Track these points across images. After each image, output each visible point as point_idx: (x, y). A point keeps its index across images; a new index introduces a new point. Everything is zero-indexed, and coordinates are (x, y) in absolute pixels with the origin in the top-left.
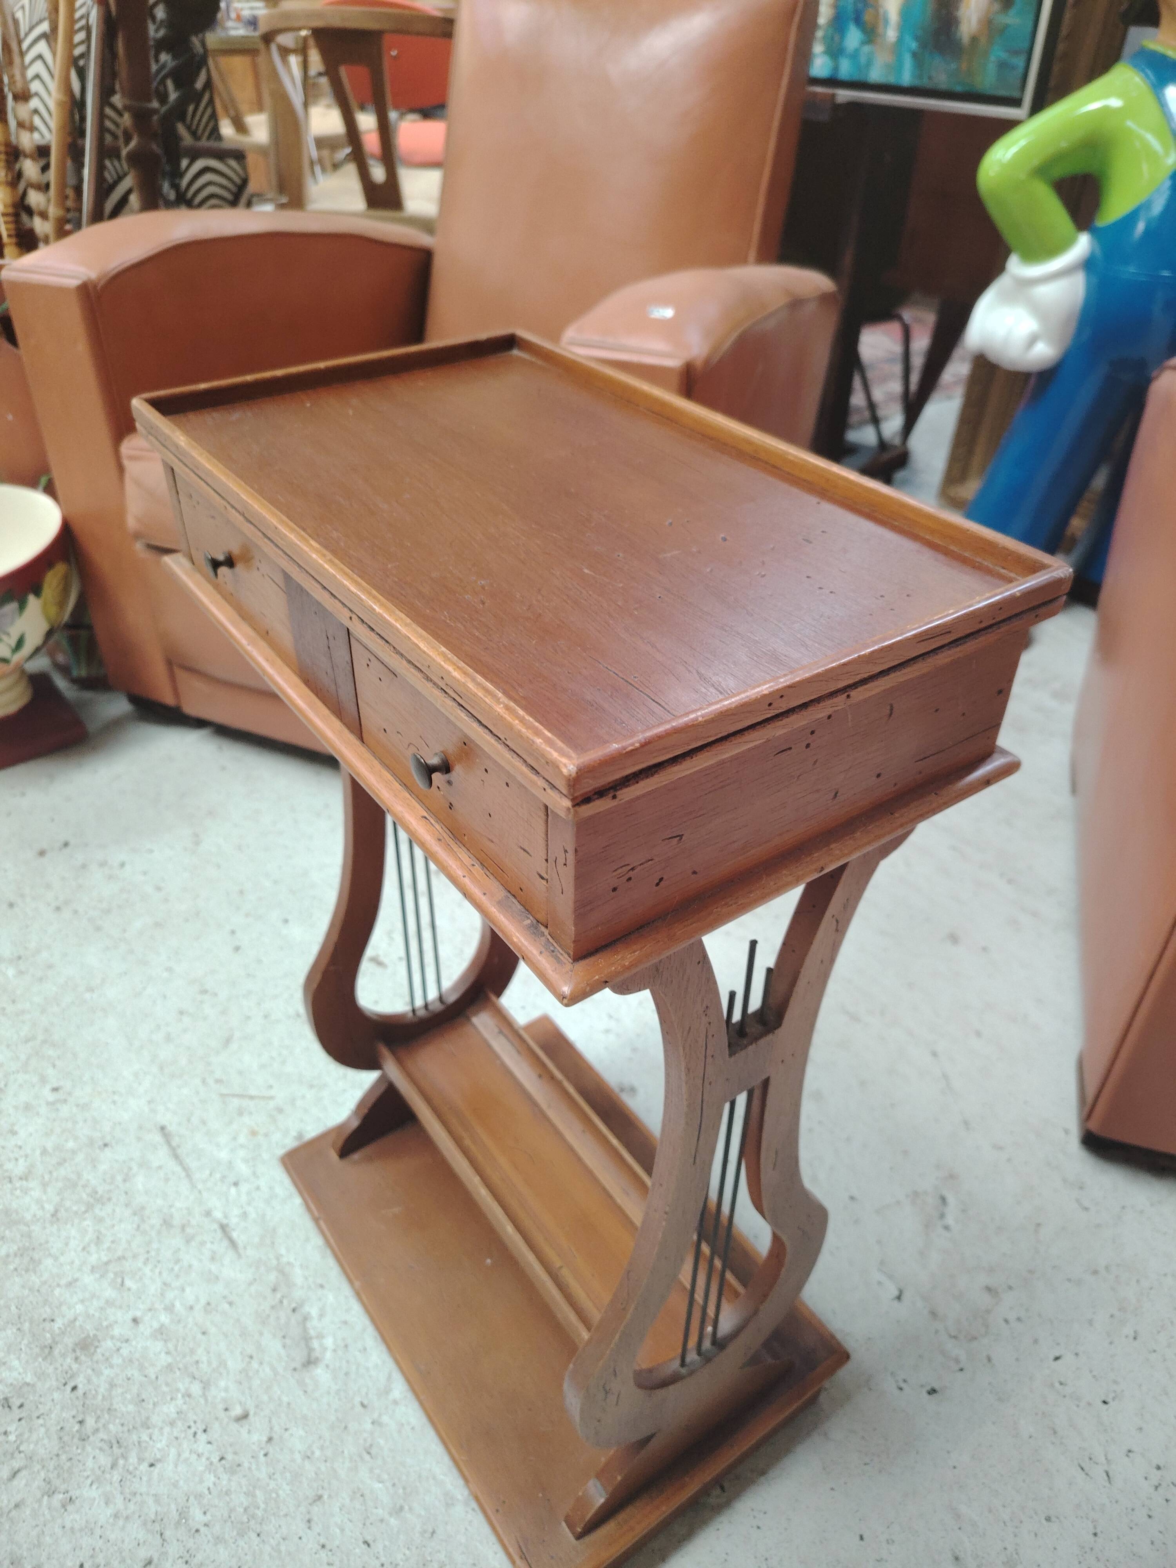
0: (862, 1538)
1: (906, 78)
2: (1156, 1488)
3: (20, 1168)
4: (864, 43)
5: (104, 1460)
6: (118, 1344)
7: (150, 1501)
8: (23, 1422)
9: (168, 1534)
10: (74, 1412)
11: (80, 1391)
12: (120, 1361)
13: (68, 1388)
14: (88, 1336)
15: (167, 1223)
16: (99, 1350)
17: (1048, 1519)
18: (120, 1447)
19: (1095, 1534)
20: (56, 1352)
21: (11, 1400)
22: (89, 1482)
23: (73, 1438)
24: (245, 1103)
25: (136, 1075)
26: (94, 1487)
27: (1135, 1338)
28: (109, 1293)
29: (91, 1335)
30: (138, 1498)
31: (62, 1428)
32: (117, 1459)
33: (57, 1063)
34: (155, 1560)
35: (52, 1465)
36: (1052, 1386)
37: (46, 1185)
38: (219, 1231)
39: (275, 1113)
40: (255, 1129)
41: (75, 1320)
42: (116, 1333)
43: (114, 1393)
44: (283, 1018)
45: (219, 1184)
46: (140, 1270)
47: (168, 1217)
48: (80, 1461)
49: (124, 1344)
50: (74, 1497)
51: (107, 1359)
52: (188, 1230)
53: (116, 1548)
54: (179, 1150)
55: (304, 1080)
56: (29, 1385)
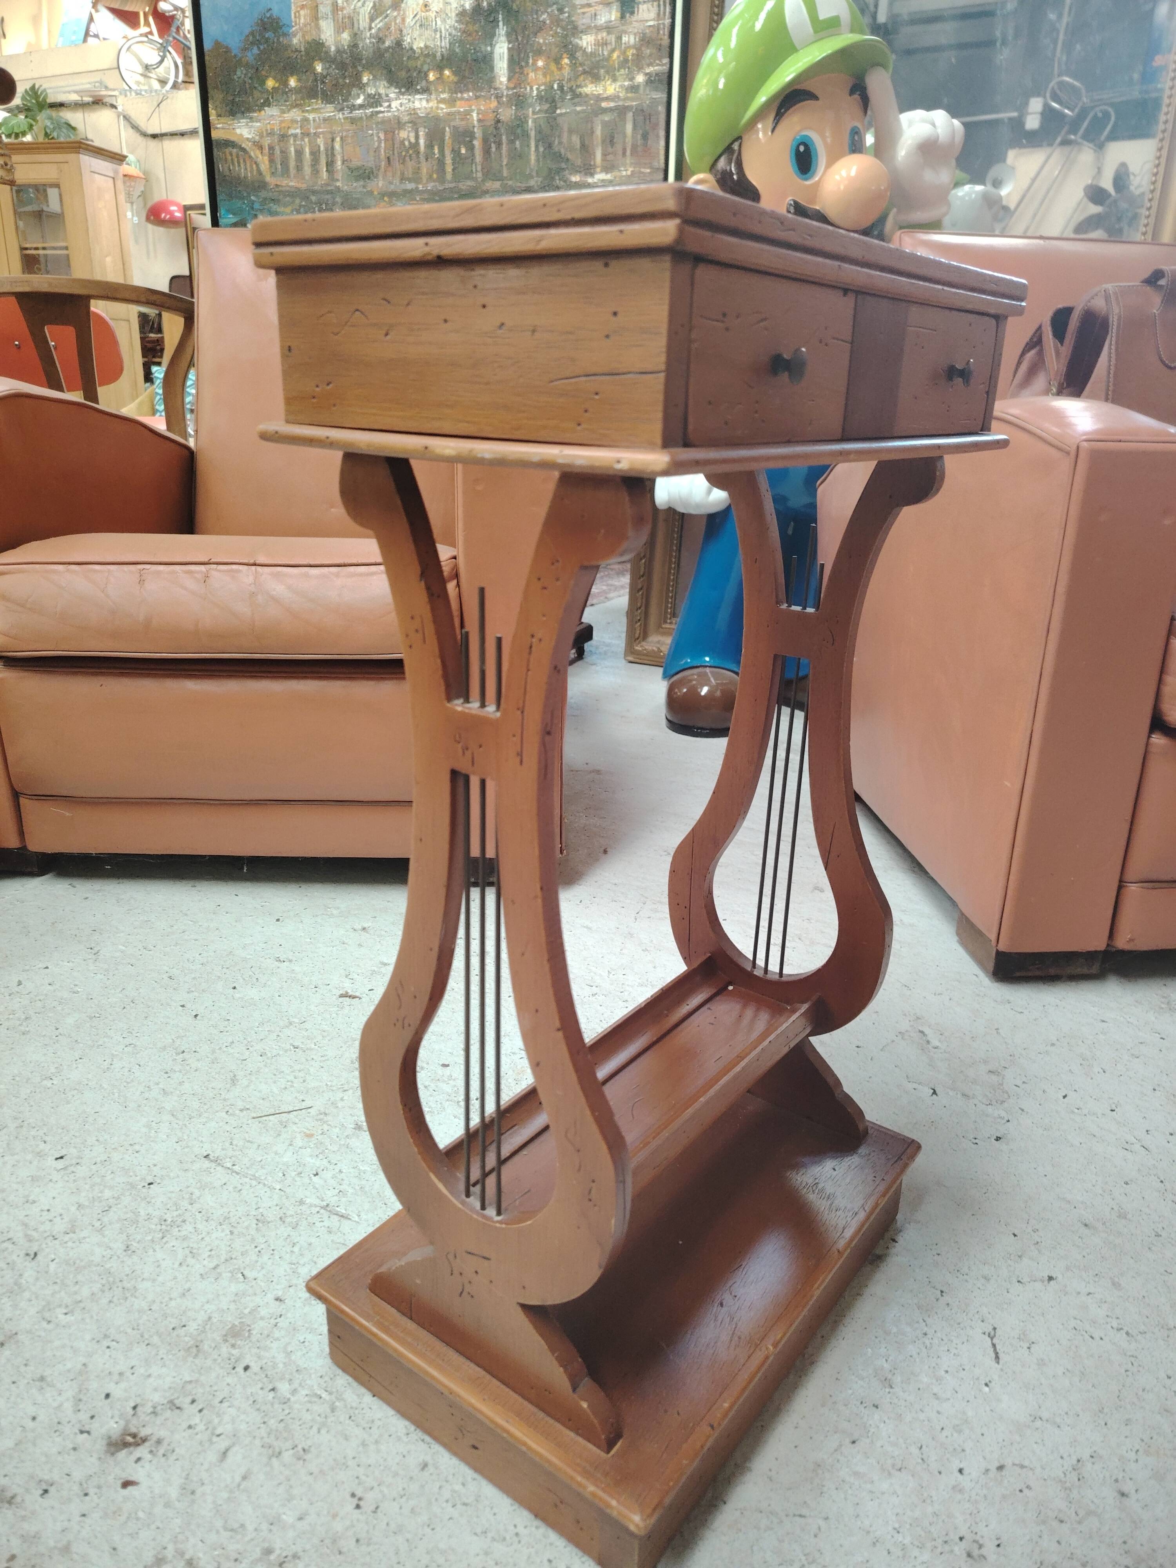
0: (1015, 1235)
3: (60, 1226)
5: (320, 1409)
6: (273, 1321)
7: (394, 1421)
8: (205, 1411)
10: (260, 1385)
11: (254, 1367)
12: (283, 1333)
13: (240, 1369)
14: (234, 1326)
15: (261, 1221)
16: (254, 1332)
17: (1126, 1183)
18: (331, 1394)
19: (1162, 1182)
20: (205, 1347)
21: (176, 1402)
22: (315, 1429)
23: (272, 1404)
24: (283, 1117)
25: (148, 1126)
26: (323, 1431)
27: (1104, 1072)
28: (234, 1287)
29: (237, 1323)
30: (378, 1423)
31: (254, 1401)
32: (334, 1403)
33: (46, 1138)
34: (430, 1462)
35: (263, 1432)
36: (1073, 1112)
37: (100, 1230)
38: (322, 1211)
39: (322, 1116)
40: (308, 1132)
41: (210, 1318)
42: (263, 1312)
43: (293, 1358)
44: (281, 1053)
45: (298, 1179)
46: (257, 1262)
47: (259, 1217)
48: (293, 1419)
49: (279, 1320)
50: (306, 1447)
51: (268, 1336)
52: (288, 1220)
53: (382, 1468)
54: (236, 1168)
55: (334, 1088)
56: (190, 1382)
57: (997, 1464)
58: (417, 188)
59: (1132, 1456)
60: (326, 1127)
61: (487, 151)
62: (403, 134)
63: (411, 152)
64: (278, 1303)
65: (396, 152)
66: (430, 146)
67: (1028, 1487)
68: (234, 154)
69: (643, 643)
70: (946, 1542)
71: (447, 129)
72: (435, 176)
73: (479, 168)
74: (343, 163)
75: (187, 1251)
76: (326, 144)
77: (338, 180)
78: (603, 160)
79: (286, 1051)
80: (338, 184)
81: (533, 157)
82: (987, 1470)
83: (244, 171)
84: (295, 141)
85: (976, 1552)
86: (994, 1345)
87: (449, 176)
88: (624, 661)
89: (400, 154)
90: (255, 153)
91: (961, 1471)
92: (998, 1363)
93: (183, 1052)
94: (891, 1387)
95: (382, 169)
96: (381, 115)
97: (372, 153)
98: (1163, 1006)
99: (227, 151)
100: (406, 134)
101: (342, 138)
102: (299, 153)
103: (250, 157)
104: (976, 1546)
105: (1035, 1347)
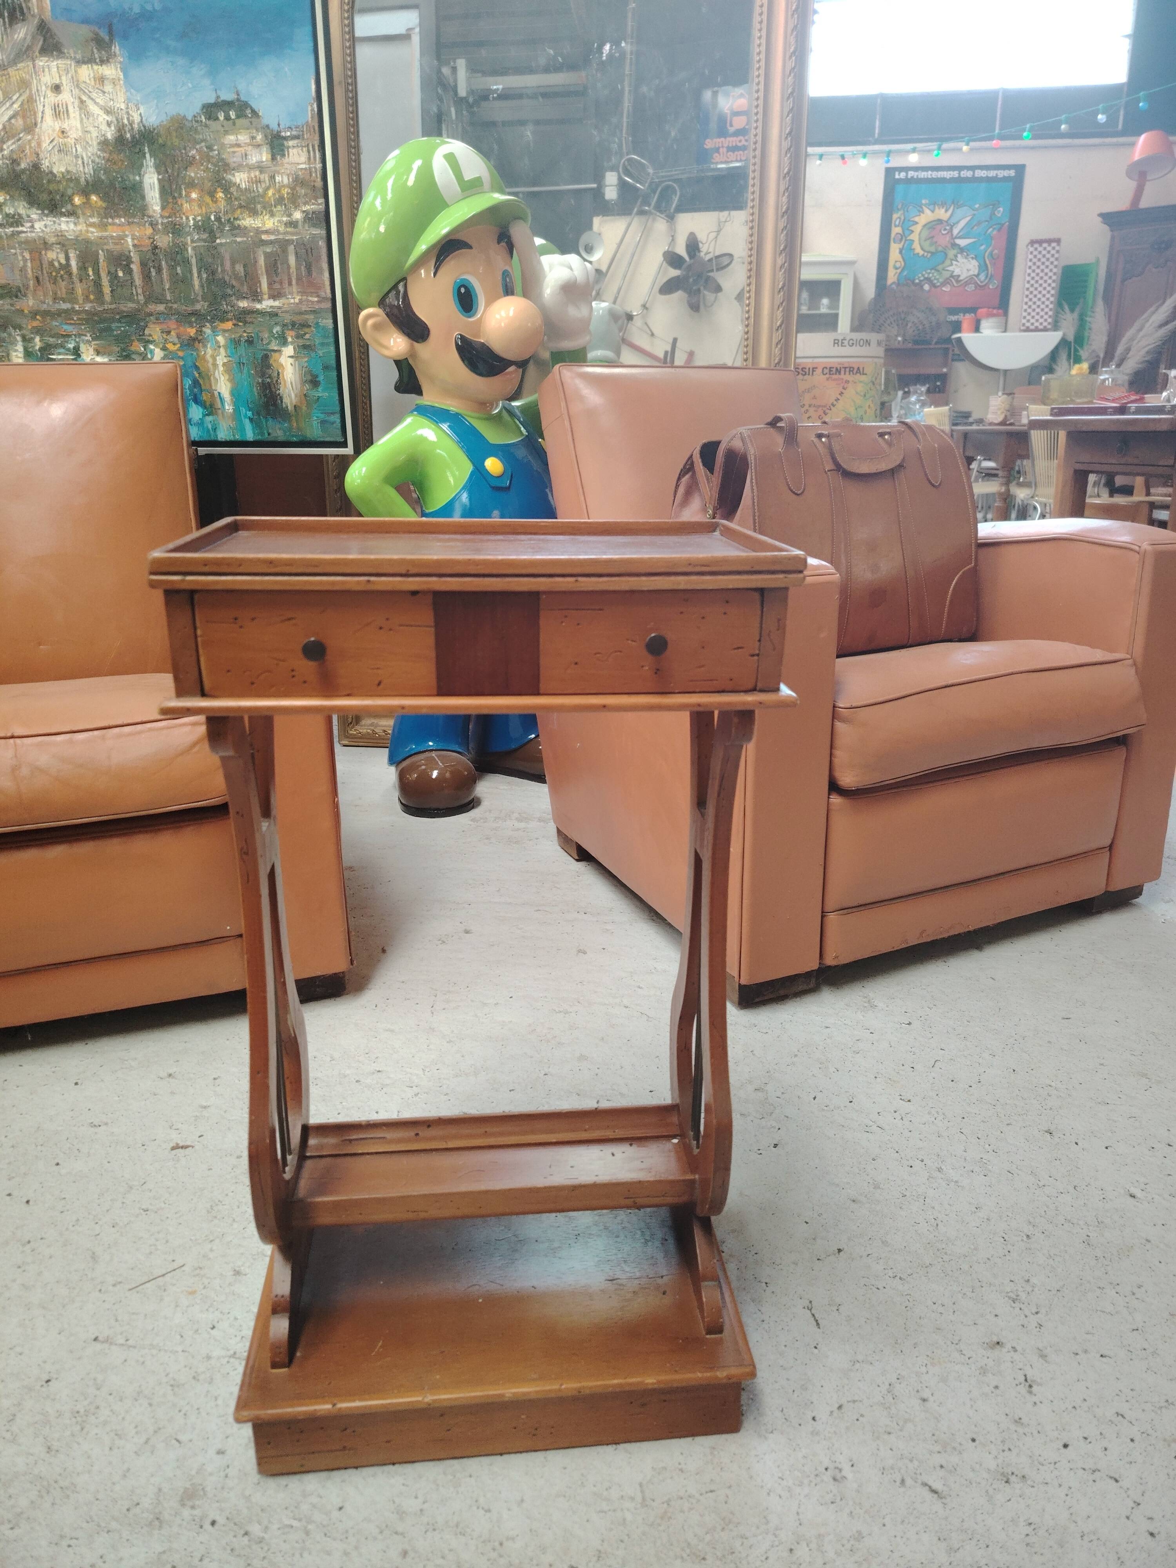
1: (250, 436)
2: (902, 1119)
4: (205, 415)
5: (295, 1536)
6: (222, 1474)
7: (365, 1525)
9: (400, 1529)
10: (232, 1534)
11: (221, 1520)
12: (236, 1481)
13: (207, 1526)
14: (186, 1489)
15: (175, 1386)
16: (208, 1489)
17: (874, 1160)
18: (300, 1520)
19: (897, 1152)
20: (166, 1516)
22: (297, 1556)
23: (250, 1547)
24: (160, 1281)
25: (22, 1325)
26: (305, 1554)
27: (838, 1071)
28: (173, 1454)
29: (188, 1486)
30: (352, 1531)
31: (232, 1550)
32: (306, 1528)
36: (823, 1110)
37: (14, 1440)
38: (232, 1360)
39: (198, 1271)
40: (190, 1290)
41: (160, 1490)
42: (210, 1468)
44: (132, 1219)
45: (196, 1336)
46: (186, 1424)
47: (172, 1382)
48: (274, 1553)
49: (227, 1471)
51: (223, 1488)
52: (201, 1377)
54: (130, 1342)
55: (200, 1241)
56: (164, 1552)
57: (837, 1406)
58: (73, 308)
59: (924, 1369)
60: (206, 1281)
61: (147, 277)
62: (51, 255)
63: (62, 272)
64: (221, 1456)
65: (45, 272)
66: (83, 268)
67: (862, 1416)
70: (817, 1475)
71: (100, 252)
72: (92, 297)
73: (140, 291)
75: (112, 1435)
78: (268, 288)
79: (137, 1216)
81: (196, 282)
82: (832, 1412)
85: (838, 1476)
86: (813, 1315)
87: (108, 297)
89: (49, 274)
91: (814, 1419)
92: (819, 1328)
93: (29, 1242)
95: (31, 289)
96: (23, 235)
97: (17, 272)
98: (866, 1005)
100: (55, 255)
104: (837, 1471)
105: (841, 1308)
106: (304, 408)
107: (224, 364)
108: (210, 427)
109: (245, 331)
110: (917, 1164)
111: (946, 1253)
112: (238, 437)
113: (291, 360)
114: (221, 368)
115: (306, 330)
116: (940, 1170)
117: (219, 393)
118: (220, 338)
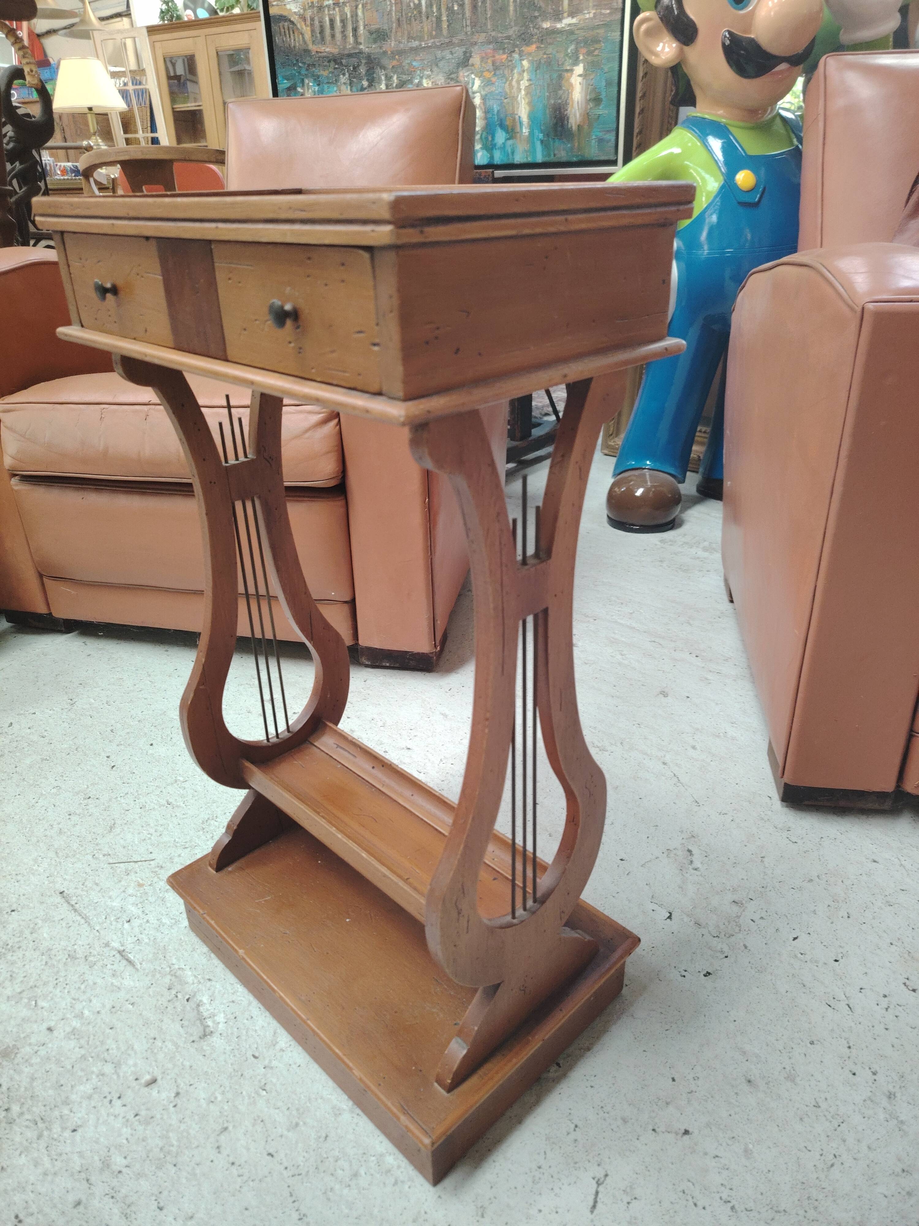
0: (673, 1080)
1: (539, 158)
2: (887, 1009)
4: (507, 140)
5: (31, 1134)
6: (36, 1048)
7: (76, 1157)
9: (93, 1179)
11: (4, 1088)
12: (38, 1060)
14: (9, 1047)
15: (72, 957)
16: (18, 1056)
17: (812, 1043)
18: (44, 1122)
19: (849, 1047)
22: (18, 1152)
24: (130, 866)
25: (35, 860)
26: (23, 1156)
27: (849, 917)
28: (25, 1012)
29: (11, 1046)
30: (64, 1157)
32: (43, 1131)
36: (796, 956)
38: (118, 955)
39: (157, 869)
40: (141, 882)
42: (33, 1040)
43: (35, 1084)
44: (156, 807)
45: (114, 923)
46: (51, 992)
47: (72, 953)
49: (41, 1048)
50: (5, 1166)
51: (27, 1061)
52: (90, 959)
53: (47, 1198)
54: (77, 906)
55: (178, 845)
58: (421, 45)
60: (155, 880)
61: (474, 6)
63: (415, 12)
64: (48, 1032)
65: (404, 14)
66: (430, 5)
68: (286, 27)
69: (616, 439)
72: (434, 33)
73: (468, 22)
74: (365, 28)
75: (9, 974)
76: (351, 12)
77: (361, 44)
78: (569, 5)
79: (161, 806)
80: (361, 47)
81: (512, 7)
83: (295, 41)
84: (329, 11)
86: (597, 1193)
87: (445, 32)
88: (601, 454)
89: (406, 14)
90: (300, 25)
92: (592, 1212)
93: (89, 798)
94: (483, 1216)
95: (394, 31)
97: (386, 17)
99: (281, 24)
101: (363, 5)
102: (332, 21)
103: (298, 29)
105: (634, 1203)
106: (586, 127)
107: (527, 88)
108: (510, 151)
109: (545, 54)
110: (865, 1075)
111: (816, 1208)
112: (530, 160)
113: (580, 79)
114: (523, 92)
115: (597, 46)
116: (891, 1096)
117: (519, 117)
118: (525, 63)
